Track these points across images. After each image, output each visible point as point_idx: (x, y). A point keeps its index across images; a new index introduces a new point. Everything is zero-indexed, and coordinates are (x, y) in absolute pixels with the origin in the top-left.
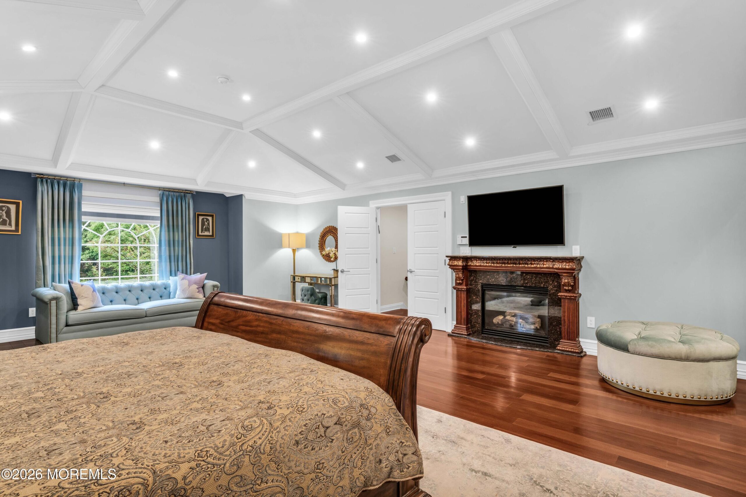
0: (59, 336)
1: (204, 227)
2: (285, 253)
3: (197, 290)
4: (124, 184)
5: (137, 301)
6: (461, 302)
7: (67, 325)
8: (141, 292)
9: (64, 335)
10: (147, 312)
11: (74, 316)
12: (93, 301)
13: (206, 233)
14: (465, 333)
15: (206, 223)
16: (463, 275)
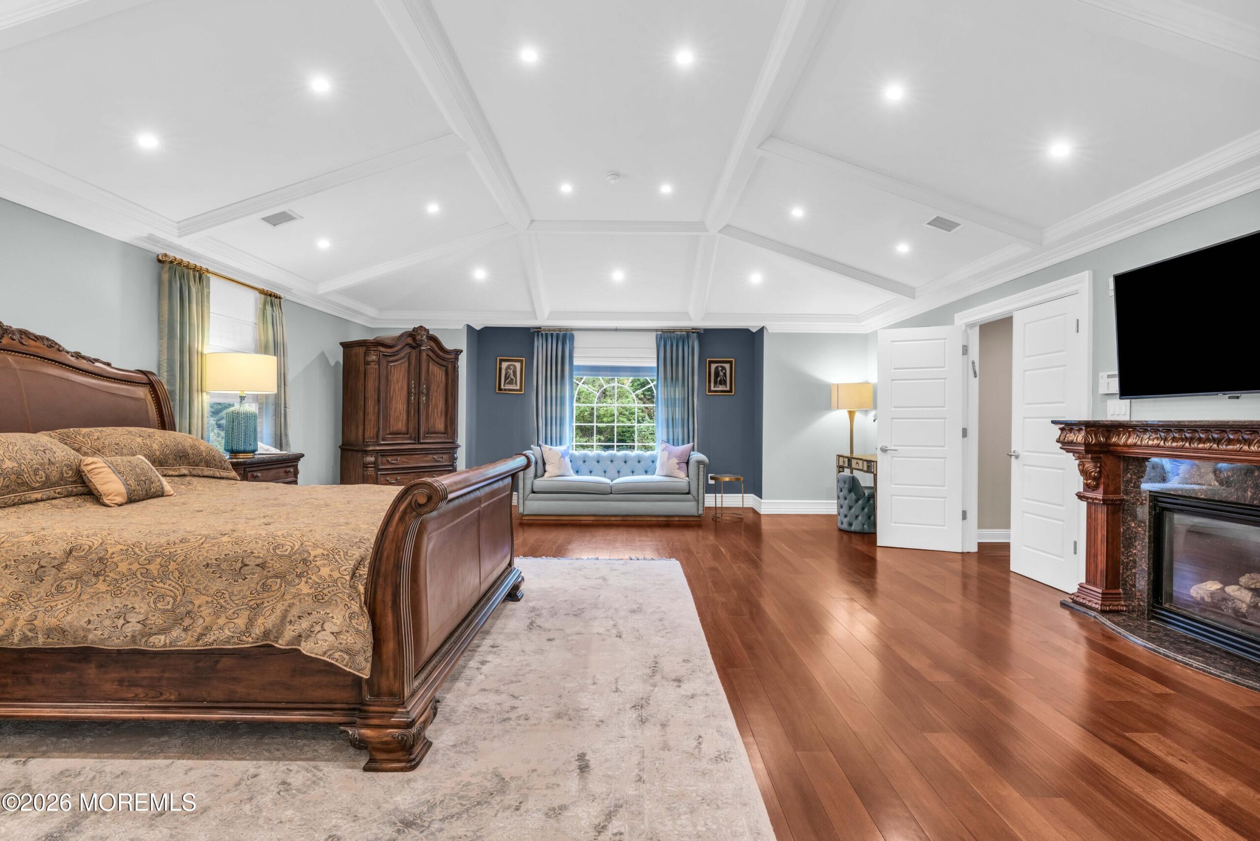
0: (526, 502)
1: (719, 379)
2: (837, 418)
3: (678, 466)
4: (616, 330)
5: (617, 474)
6: (1096, 530)
7: (533, 492)
8: (624, 463)
9: (530, 502)
10: (613, 488)
11: (539, 483)
12: (559, 468)
13: (721, 388)
14: (1097, 606)
15: (721, 374)
16: (1096, 467)
